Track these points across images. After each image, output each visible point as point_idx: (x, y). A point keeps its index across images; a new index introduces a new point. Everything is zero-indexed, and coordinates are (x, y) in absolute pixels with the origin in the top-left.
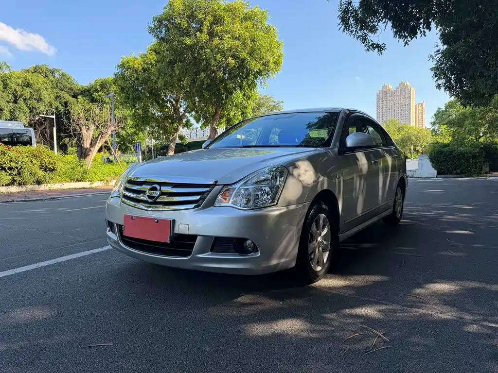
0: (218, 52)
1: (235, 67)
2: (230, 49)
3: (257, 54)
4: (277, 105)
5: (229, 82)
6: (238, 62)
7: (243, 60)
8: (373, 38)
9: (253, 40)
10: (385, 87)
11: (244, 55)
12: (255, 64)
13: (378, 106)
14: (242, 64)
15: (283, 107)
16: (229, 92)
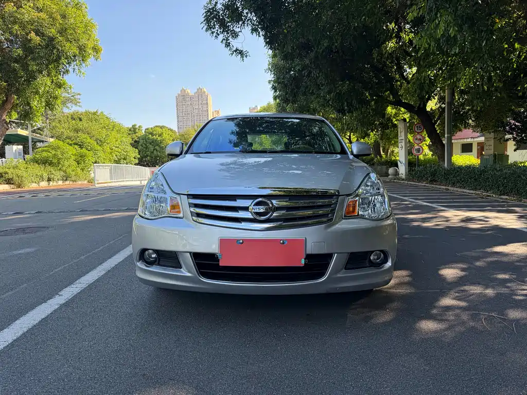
0: (14, 23)
1: (40, 45)
2: (31, 22)
3: (71, 34)
4: (72, 98)
5: (32, 63)
6: (45, 40)
7: (52, 39)
8: (235, 43)
9: (64, 17)
10: (183, 91)
11: (52, 32)
12: (70, 47)
13: (177, 109)
14: (50, 42)
15: (80, 101)
16: (31, 77)
